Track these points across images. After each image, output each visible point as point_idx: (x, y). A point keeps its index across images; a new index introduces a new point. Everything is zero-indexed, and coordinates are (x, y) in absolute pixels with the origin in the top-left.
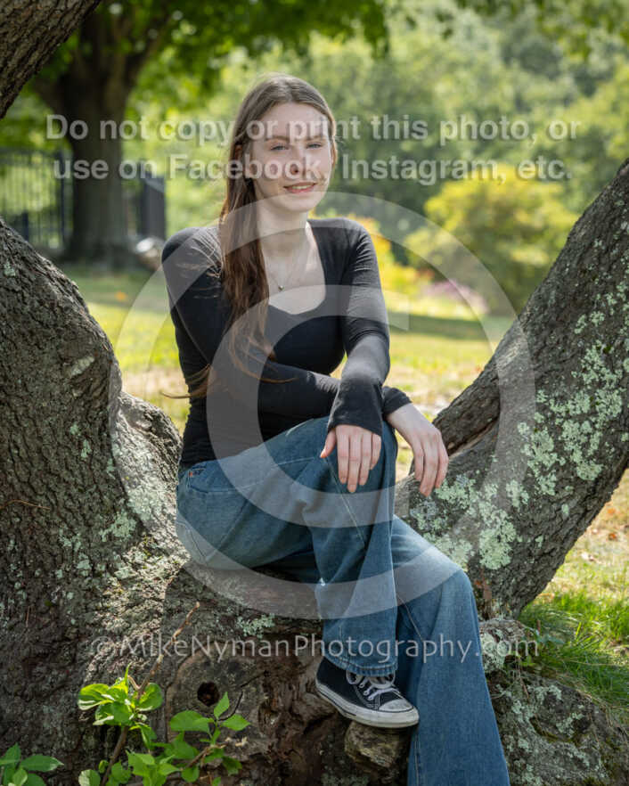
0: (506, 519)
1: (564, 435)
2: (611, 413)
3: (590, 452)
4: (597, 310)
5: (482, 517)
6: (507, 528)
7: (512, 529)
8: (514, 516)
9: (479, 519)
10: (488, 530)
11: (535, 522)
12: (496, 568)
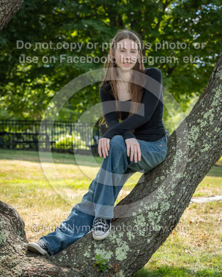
0: (126, 244)
1: (149, 216)
2: (166, 209)
3: (157, 222)
4: (163, 175)
5: (117, 243)
6: (126, 247)
7: (128, 247)
8: (129, 243)
9: (116, 244)
10: (119, 248)
11: (137, 245)
12: (122, 260)
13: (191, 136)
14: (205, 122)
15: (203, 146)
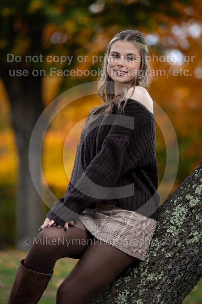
4: (128, 275)
13: (175, 220)
14: (197, 199)
15: (190, 235)
